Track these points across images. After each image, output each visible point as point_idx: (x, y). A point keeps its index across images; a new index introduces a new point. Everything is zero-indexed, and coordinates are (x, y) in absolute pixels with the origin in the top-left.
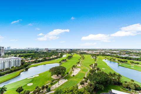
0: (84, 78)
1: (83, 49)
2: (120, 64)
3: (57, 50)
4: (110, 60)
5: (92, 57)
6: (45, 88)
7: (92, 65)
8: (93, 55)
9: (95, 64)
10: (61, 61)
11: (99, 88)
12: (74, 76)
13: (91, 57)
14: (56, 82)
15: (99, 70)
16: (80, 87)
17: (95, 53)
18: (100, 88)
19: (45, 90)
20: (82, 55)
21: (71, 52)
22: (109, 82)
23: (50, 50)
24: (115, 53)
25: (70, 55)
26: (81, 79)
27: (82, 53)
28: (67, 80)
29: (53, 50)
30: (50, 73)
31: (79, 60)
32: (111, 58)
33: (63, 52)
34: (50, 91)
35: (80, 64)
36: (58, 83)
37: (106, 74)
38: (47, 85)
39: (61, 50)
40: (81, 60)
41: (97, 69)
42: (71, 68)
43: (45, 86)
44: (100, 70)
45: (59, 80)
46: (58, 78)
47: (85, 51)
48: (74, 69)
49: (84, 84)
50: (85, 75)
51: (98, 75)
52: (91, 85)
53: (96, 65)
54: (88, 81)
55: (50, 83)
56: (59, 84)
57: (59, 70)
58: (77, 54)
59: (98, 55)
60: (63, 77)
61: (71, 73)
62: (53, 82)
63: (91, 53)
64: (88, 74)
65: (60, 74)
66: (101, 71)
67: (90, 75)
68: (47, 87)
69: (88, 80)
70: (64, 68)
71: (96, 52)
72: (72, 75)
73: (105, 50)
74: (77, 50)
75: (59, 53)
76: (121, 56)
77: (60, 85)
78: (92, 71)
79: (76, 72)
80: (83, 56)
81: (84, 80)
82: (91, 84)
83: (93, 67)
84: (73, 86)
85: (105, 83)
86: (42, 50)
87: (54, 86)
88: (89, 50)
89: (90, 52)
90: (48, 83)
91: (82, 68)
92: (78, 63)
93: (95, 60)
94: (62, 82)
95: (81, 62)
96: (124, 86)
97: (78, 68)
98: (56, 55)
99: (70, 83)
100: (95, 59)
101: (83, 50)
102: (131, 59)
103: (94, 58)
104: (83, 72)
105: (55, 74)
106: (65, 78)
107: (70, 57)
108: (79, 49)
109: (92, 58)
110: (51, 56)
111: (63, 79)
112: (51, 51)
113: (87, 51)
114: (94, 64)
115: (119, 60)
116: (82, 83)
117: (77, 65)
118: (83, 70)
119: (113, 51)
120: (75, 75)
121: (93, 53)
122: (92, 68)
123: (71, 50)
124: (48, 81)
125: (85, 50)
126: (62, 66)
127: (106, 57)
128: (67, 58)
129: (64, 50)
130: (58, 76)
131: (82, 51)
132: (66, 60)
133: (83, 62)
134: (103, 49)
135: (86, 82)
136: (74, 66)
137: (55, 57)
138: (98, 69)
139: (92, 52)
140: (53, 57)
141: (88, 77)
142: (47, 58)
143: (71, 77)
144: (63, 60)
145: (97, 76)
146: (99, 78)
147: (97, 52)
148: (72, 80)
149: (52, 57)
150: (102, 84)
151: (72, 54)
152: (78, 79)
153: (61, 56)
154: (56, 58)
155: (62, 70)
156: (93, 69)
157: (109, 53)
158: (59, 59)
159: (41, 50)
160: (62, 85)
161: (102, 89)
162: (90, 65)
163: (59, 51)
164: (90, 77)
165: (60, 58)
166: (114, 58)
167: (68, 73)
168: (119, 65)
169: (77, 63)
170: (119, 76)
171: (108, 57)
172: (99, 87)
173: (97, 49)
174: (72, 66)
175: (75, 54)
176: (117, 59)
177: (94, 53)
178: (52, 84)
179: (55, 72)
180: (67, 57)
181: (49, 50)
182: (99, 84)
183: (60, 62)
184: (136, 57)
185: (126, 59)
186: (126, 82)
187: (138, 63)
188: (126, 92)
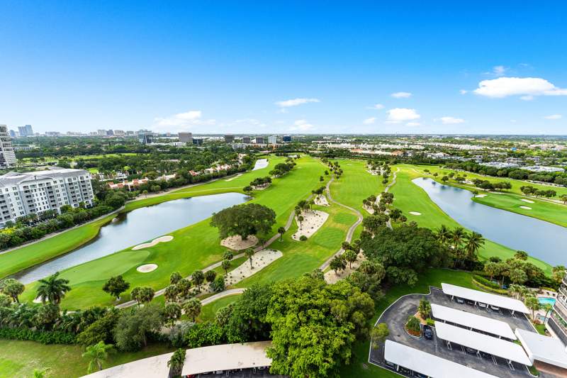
0: (346, 246)
1: (334, 137)
2: (481, 196)
3: (229, 138)
4: (445, 179)
5: (374, 169)
6: (205, 281)
7: (375, 200)
8: (375, 160)
9: (385, 195)
10: (252, 184)
11: (397, 280)
12: (303, 239)
13: (370, 167)
14: (242, 261)
15: (398, 220)
16: (331, 277)
17: (384, 153)
18: (404, 278)
19: (206, 286)
20: (333, 162)
21: (289, 147)
22: (436, 260)
23: (201, 141)
24: (466, 154)
25: (283, 160)
26: (331, 248)
27: (331, 152)
28: (279, 254)
29: (211, 138)
30: (216, 231)
31: (322, 179)
32: (450, 171)
33: (253, 149)
34: (223, 290)
36: (248, 263)
37: (427, 232)
38: (210, 268)
39: (247, 139)
40: (330, 182)
41: (391, 216)
42: (293, 212)
43: (205, 271)
44: (404, 219)
45: (250, 253)
46: (246, 246)
47: (344, 146)
48: (303, 214)
49: (344, 267)
50: (345, 237)
51: (400, 236)
52: (371, 271)
53: (391, 201)
54: (361, 257)
55: (220, 263)
56: (252, 268)
57: (250, 217)
58: (314, 155)
59: (395, 163)
60: (265, 242)
61: (294, 229)
62: (229, 258)
63: (368, 152)
64: (360, 232)
65: (253, 232)
66: (408, 223)
67: (365, 235)
68: (211, 277)
69: (358, 252)
70: (269, 210)
71: (386, 150)
72: (299, 235)
73: (427, 138)
74: (309, 140)
75: (240, 150)
76: (488, 165)
77: (258, 269)
78: (372, 223)
79: (312, 225)
80: (336, 164)
81: (342, 252)
82: (372, 268)
83: (375, 207)
84: (307, 275)
85: (421, 265)
86: (167, 141)
87: (235, 274)
88: (359, 140)
89: (364, 148)
90: (212, 264)
91: (334, 211)
92: (320, 192)
93: (386, 182)
94: (264, 259)
95: (327, 189)
96: (487, 273)
97: (317, 212)
98: (226, 161)
99: (292, 264)
100: (385, 177)
101: (334, 139)
102: (525, 178)
103: (382, 172)
104: (339, 226)
105: (235, 234)
106: (274, 247)
107: (283, 170)
108: (320, 138)
109: (374, 174)
110: (208, 163)
111: (267, 248)
112: (205, 145)
113: (351, 143)
114: (379, 198)
115: (477, 183)
116: (337, 264)
117: (315, 200)
118: (338, 219)
119: (460, 143)
120: (308, 236)
121: (377, 152)
122: (371, 212)
123: (287, 139)
124: (211, 258)
125: (344, 139)
126: (259, 205)
127: (429, 168)
128: (272, 173)
129: (260, 140)
130: (244, 239)
131: (331, 146)
132: (269, 180)
133: (338, 187)
134: (418, 137)
135: (353, 260)
136: (303, 205)
137: (226, 167)
138: (396, 215)
139: (374, 149)
140: (218, 169)
141: (359, 244)
142: (192, 173)
143: (295, 243)
144: (260, 182)
145: (397, 240)
146: (403, 246)
147: (392, 147)
148: (299, 253)
149: (211, 170)
150: (411, 266)
151: (293, 156)
152: (322, 248)
153: (250, 163)
154: (230, 173)
155: (260, 218)
156: (376, 213)
157: (440, 154)
158: (240, 175)
159: (161, 141)
160: (264, 270)
161: (411, 282)
162: (365, 202)
163: (239, 145)
164: (364, 242)
165: (243, 171)
166: (461, 173)
167: (281, 231)
168: (476, 201)
169: (313, 192)
170: (476, 239)
171: (434, 169)
172: (399, 276)
173: (393, 137)
174: (295, 203)
175: (302, 155)
176: (470, 177)
177: (379, 152)
178: (227, 267)
179: (236, 225)
180: (272, 168)
181: (195, 141)
182: (399, 266)
183: (247, 189)
184: (548, 169)
185: (506, 175)
186: (496, 260)
187: (550, 194)
188: (492, 292)
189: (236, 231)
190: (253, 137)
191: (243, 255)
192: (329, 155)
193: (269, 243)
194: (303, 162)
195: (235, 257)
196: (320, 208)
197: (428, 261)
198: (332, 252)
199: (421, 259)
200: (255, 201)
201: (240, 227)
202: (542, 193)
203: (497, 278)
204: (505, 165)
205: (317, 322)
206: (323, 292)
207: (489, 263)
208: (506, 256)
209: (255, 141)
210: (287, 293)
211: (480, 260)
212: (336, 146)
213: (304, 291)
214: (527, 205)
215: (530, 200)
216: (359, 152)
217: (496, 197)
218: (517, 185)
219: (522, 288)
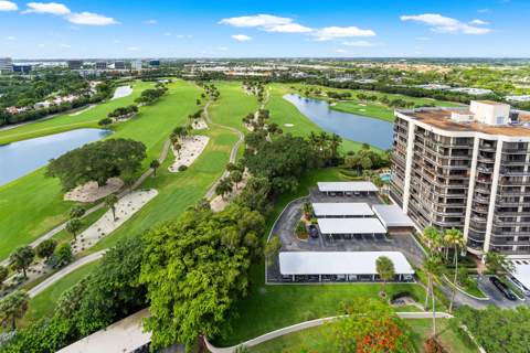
0: (231, 168)
1: (208, 60)
2: (334, 104)
3: (75, 64)
4: (307, 93)
5: (249, 89)
6: (36, 259)
7: (253, 117)
8: (249, 81)
9: (262, 112)
10: (111, 115)
11: (282, 190)
12: (183, 168)
13: (246, 87)
14: (100, 214)
15: (276, 133)
16: (217, 204)
17: (257, 74)
18: (287, 186)
19: (40, 265)
20: (208, 84)
21: (158, 72)
22: (310, 163)
23: (27, 69)
24: (319, 72)
25: (151, 86)
26: (215, 173)
27: (206, 75)
28: (154, 193)
29: (45, 65)
30: (56, 182)
31: (198, 103)
32: (310, 87)
33: (110, 77)
34: (70, 262)
35: (205, 119)
36: (109, 214)
37: (300, 139)
38: (46, 237)
39: (102, 65)
40: (208, 104)
41: (269, 130)
42: (169, 141)
43: (35, 245)
44: (281, 132)
45: (111, 201)
46: (106, 192)
47: (218, 69)
48: (180, 141)
49: (231, 190)
50: (228, 158)
51: (279, 148)
52: (257, 187)
53: (267, 117)
54: (247, 175)
55: (64, 225)
56: (116, 219)
57: (111, 157)
58: (187, 79)
59: (267, 82)
60: (133, 183)
61: (170, 159)
62: (79, 216)
63: (242, 74)
64: (243, 150)
65: (116, 173)
66: (284, 134)
67: (248, 153)
68: (47, 250)
69: (243, 171)
70: (135, 143)
71: (258, 71)
72: (177, 165)
73: (289, 61)
74: (181, 64)
75: (93, 77)
76: (334, 80)
77: (124, 218)
78: (253, 140)
79: (191, 152)
80: (212, 86)
81: (227, 174)
82: (258, 184)
83: (254, 124)
84: (190, 208)
85: (300, 170)
87: (90, 234)
88: (233, 63)
89: (238, 71)
90: (51, 230)
91: (214, 133)
92: (197, 115)
93: (261, 100)
94: (132, 204)
95: (206, 112)
96: (349, 165)
97: (196, 137)
98: (72, 92)
99: (171, 201)
100: (260, 95)
101: (207, 62)
103: (257, 91)
104: (221, 147)
105: (87, 181)
106: (145, 186)
107: (152, 97)
108: (194, 62)
109: (250, 93)
110: (41, 95)
111: (136, 190)
112: (35, 72)
113: (225, 66)
114: (257, 115)
115: (330, 94)
116: (223, 189)
117: (193, 125)
118: (219, 140)
119: (313, 64)
120: (188, 164)
121: (250, 74)
122: (251, 129)
124: (48, 221)
125: (218, 62)
126: (123, 140)
127: (294, 85)
128: (138, 101)
129: (119, 65)
130: (102, 184)
131: (205, 69)
132: (135, 109)
133: (216, 109)
134: (283, 60)
135: (239, 179)
136: (179, 132)
137: (71, 98)
138: (273, 129)
139: (247, 71)
140: (58, 101)
141: (244, 163)
142: (11, 110)
143: (173, 176)
144: (122, 112)
145: (277, 152)
146: (282, 157)
147: (262, 68)
148: (179, 186)
149: (46, 104)
150: (292, 173)
151: (164, 81)
152: (204, 175)
153: (106, 92)
154: (76, 106)
155: (123, 155)
156: (255, 130)
157: (301, 73)
158: (93, 106)
160: (134, 217)
161: (294, 188)
162: (244, 120)
163: (90, 71)
164: (248, 160)
165: (98, 101)
166: (318, 87)
167: (155, 165)
168: (331, 108)
169: (190, 117)
170: (336, 139)
171: (299, 86)
172: (283, 186)
173: (262, 60)
174: (169, 131)
175: (174, 79)
176: (325, 91)
177: (252, 74)
178: (75, 228)
179: (89, 169)
180: (139, 96)
181: (17, 69)
182: (282, 175)
183: (104, 123)
184: (370, 81)
185: (346, 87)
186: (351, 154)
187: (374, 98)
188: (353, 180)
189: (89, 177)
190: (110, 62)
191: (102, 205)
192: (204, 78)
193: (138, 183)
194: (176, 86)
195: (88, 212)
196: (200, 133)
197: (304, 165)
198: (216, 176)
199: (298, 165)
200: (116, 135)
201: (94, 171)
202: (370, 98)
203: (354, 168)
204: (345, 79)
205: (206, 260)
206: (211, 222)
207: (347, 157)
208: (357, 148)
209: (113, 66)
210: (167, 237)
211: (342, 156)
212: (210, 69)
213: (188, 228)
214: (362, 108)
215: (364, 104)
216: (234, 74)
217: (343, 105)
218: (354, 94)
219: (370, 172)
